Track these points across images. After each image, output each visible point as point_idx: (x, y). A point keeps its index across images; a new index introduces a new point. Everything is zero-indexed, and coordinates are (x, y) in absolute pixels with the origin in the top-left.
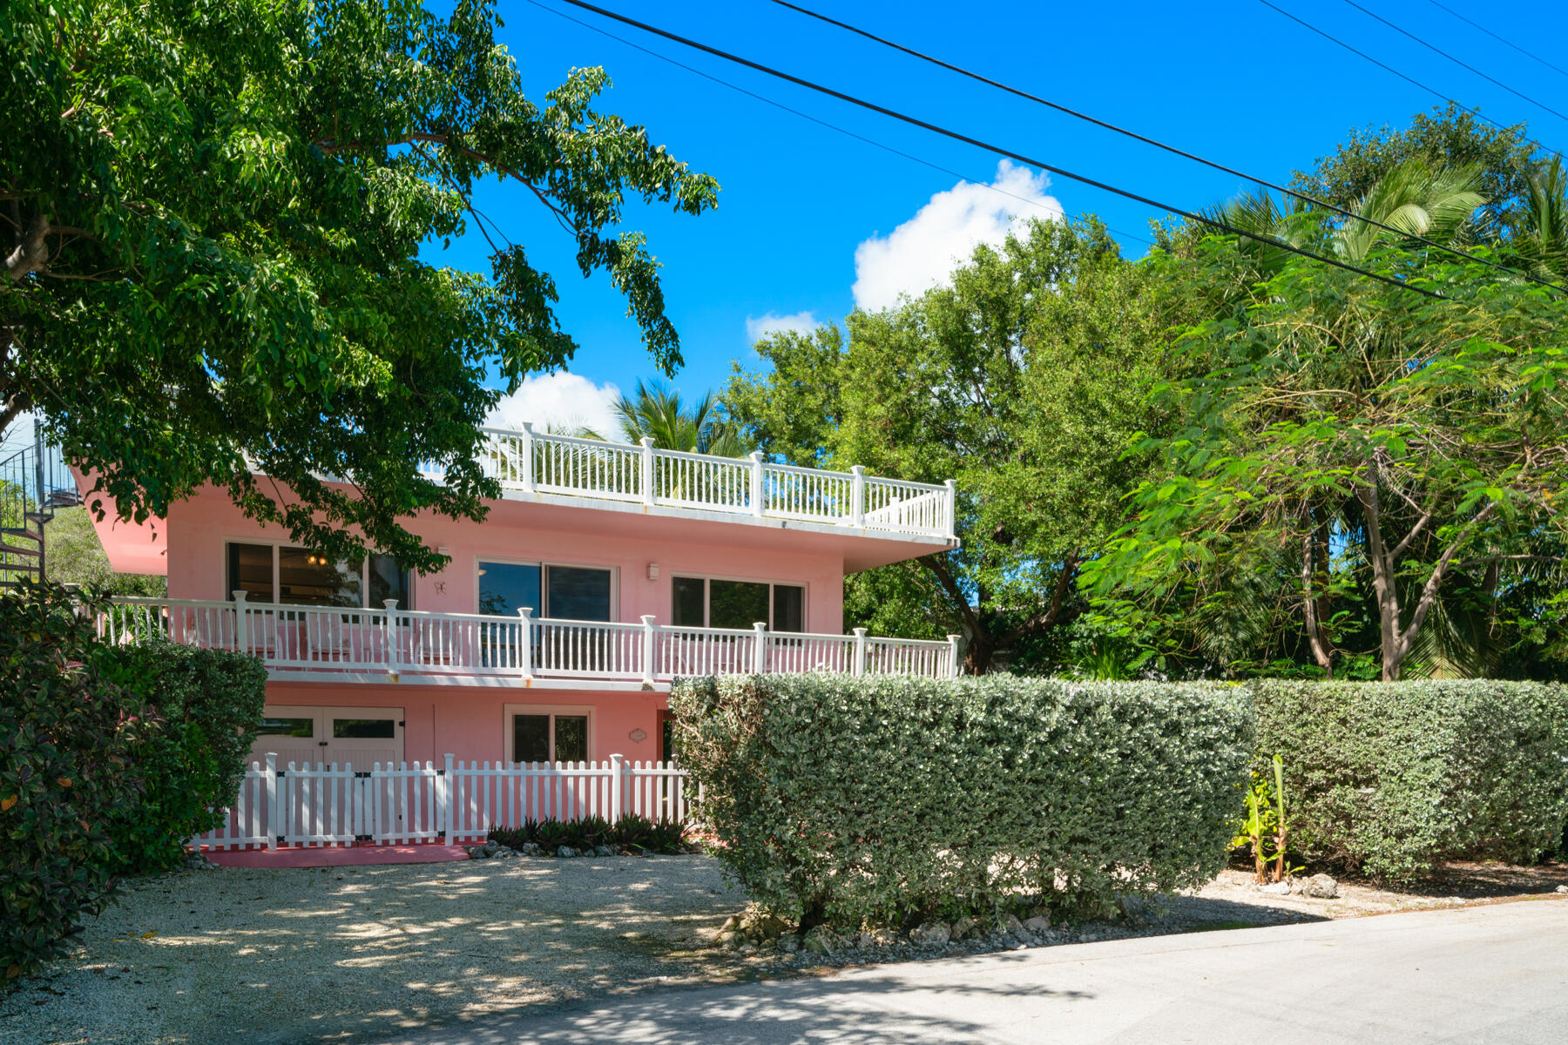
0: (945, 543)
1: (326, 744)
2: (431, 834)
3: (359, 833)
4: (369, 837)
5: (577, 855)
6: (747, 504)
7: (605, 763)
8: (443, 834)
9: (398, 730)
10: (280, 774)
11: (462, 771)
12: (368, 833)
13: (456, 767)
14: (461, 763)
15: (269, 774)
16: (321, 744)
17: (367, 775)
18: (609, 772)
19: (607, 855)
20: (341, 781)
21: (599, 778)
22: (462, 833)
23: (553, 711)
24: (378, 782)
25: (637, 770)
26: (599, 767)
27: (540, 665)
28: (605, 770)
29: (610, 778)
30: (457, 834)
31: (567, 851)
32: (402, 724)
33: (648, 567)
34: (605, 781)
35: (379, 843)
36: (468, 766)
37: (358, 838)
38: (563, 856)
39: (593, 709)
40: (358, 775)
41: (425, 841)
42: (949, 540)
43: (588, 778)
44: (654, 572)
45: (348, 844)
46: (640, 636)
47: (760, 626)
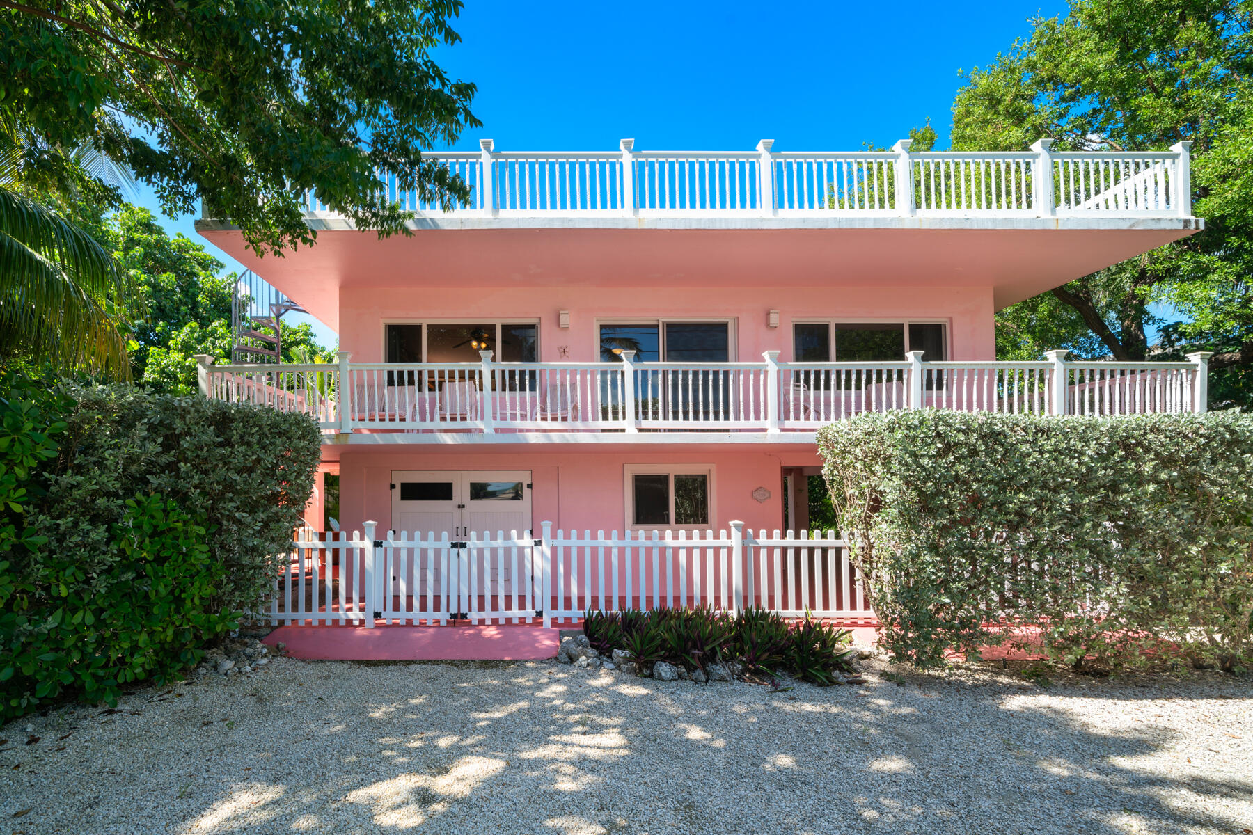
0: (1181, 226)
1: (463, 506)
2: (529, 613)
3: (454, 610)
4: (464, 616)
5: (680, 676)
6: (892, 207)
7: (723, 532)
8: (540, 614)
9: (526, 492)
10: (377, 544)
11: (560, 542)
12: (464, 610)
13: (554, 536)
14: (560, 532)
15: (368, 544)
16: (459, 507)
17: (463, 546)
18: (728, 543)
19: (722, 679)
20: (438, 552)
21: (717, 550)
22: (561, 613)
23: (672, 470)
24: (474, 553)
25: (763, 540)
26: (716, 537)
27: (645, 417)
28: (723, 541)
29: (730, 550)
30: (555, 613)
31: (665, 669)
32: (530, 486)
33: (768, 314)
34: (724, 553)
35: (475, 622)
36: (567, 536)
37: (453, 616)
38: (661, 679)
39: (713, 467)
40: (454, 545)
41: (522, 620)
42: (1187, 222)
43: (703, 550)
44: (774, 319)
45: (443, 623)
46: (762, 377)
47: (915, 355)
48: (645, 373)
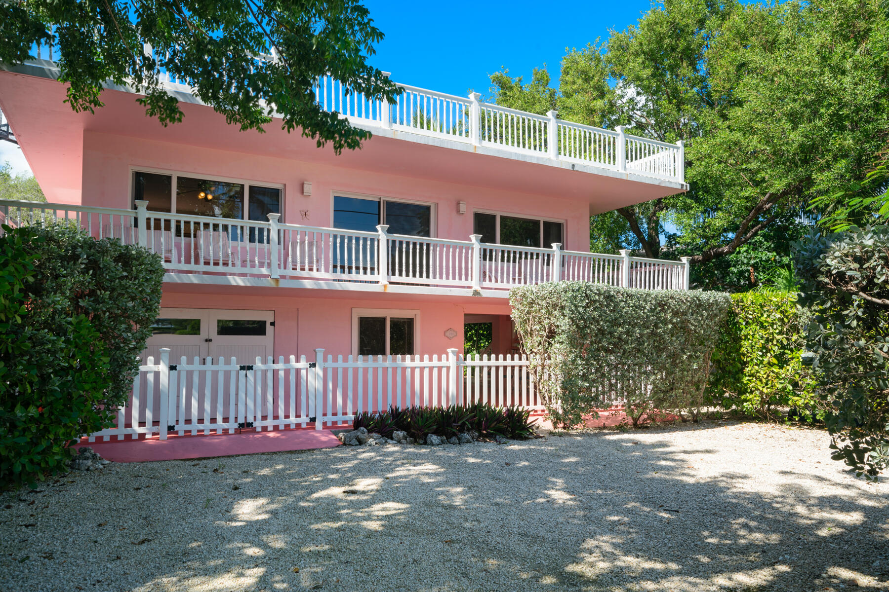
0: (679, 187)
1: (210, 340)
2: (304, 420)
3: (241, 420)
4: (250, 424)
5: (443, 442)
6: (546, 151)
7: (444, 356)
8: (313, 420)
9: (269, 329)
10: (172, 368)
11: (330, 364)
12: (250, 419)
13: (325, 360)
14: (330, 357)
15: (163, 368)
16: (206, 341)
17: (250, 368)
18: (447, 364)
19: (468, 442)
20: (227, 374)
21: (440, 369)
22: (330, 419)
23: (389, 314)
24: (259, 374)
25: (469, 362)
26: (440, 359)
27: (394, 274)
28: (444, 363)
29: (448, 368)
30: (326, 419)
31: (435, 439)
32: (273, 324)
33: (458, 204)
34: (444, 371)
35: (259, 429)
36: (335, 360)
37: (241, 425)
38: (432, 444)
39: (418, 312)
40: (242, 368)
41: (298, 425)
42: (682, 185)
43: (431, 369)
44: (463, 207)
45: (231, 432)
46: (470, 251)
47: (557, 245)
48: (394, 242)
